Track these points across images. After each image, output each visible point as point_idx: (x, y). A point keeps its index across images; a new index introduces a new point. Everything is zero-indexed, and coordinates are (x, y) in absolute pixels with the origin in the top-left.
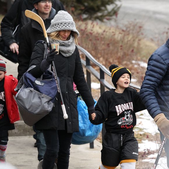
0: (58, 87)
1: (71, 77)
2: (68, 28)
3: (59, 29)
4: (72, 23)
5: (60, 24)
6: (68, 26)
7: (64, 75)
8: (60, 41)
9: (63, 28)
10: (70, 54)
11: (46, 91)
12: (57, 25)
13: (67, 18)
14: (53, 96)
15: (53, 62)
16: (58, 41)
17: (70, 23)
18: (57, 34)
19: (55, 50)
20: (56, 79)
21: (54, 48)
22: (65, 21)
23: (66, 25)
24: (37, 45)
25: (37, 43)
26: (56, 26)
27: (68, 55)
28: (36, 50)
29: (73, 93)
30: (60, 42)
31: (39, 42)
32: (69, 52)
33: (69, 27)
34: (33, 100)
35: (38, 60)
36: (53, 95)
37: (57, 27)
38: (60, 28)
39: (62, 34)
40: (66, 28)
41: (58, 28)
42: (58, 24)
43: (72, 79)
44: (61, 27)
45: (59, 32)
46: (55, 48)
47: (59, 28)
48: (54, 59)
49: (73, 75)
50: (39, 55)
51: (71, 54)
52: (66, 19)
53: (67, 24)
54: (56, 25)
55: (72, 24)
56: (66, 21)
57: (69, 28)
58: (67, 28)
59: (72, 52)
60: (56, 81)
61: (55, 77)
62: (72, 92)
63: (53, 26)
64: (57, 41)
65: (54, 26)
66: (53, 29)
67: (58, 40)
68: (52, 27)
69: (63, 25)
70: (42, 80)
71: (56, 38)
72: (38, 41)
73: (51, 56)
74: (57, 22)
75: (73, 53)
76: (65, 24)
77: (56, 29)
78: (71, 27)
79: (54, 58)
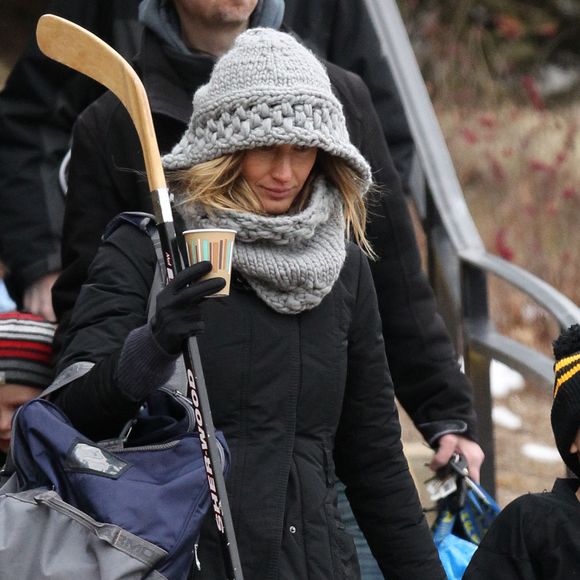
0: (214, 497)
1: (319, 439)
2: (288, 132)
3: (236, 140)
4: (317, 100)
5: (241, 110)
6: (289, 123)
7: (271, 424)
8: (247, 215)
9: (259, 131)
10: (310, 297)
11: (135, 511)
12: (226, 116)
13: (287, 74)
14: (171, 541)
15: (193, 342)
16: (235, 219)
17: (302, 103)
18: (228, 174)
19: (207, 267)
20: (204, 446)
21: (203, 256)
22: (271, 88)
23: (277, 114)
24: (108, 239)
25: (115, 229)
26: (221, 123)
27: (296, 303)
28: (102, 269)
29: (331, 534)
30: (245, 223)
31: (122, 223)
32: (300, 284)
33: (296, 124)
34: (49, 561)
35: (110, 332)
36: (171, 535)
37: (226, 126)
38: (240, 136)
39: (259, 167)
40: (277, 132)
41: (228, 132)
42: (232, 111)
43: (328, 451)
44: (246, 125)
45: (241, 156)
46: (206, 259)
47: (237, 131)
48: (201, 325)
49: (334, 429)
50: (116, 302)
51: (319, 300)
52: (279, 80)
53: (287, 107)
54: (217, 117)
55: (318, 106)
56: (281, 90)
57: (297, 130)
58: (282, 130)
59: (319, 284)
60: (207, 460)
61: (202, 436)
62: (323, 530)
63: (204, 126)
64: (229, 215)
65: (211, 123)
66: (201, 143)
67: (234, 211)
68: (199, 130)
69: (257, 118)
70: (121, 448)
71: (221, 198)
72: (121, 216)
73: (178, 306)
74: (225, 96)
75: (328, 289)
76: (272, 106)
77: (221, 143)
78: (309, 124)
79: (197, 319)
